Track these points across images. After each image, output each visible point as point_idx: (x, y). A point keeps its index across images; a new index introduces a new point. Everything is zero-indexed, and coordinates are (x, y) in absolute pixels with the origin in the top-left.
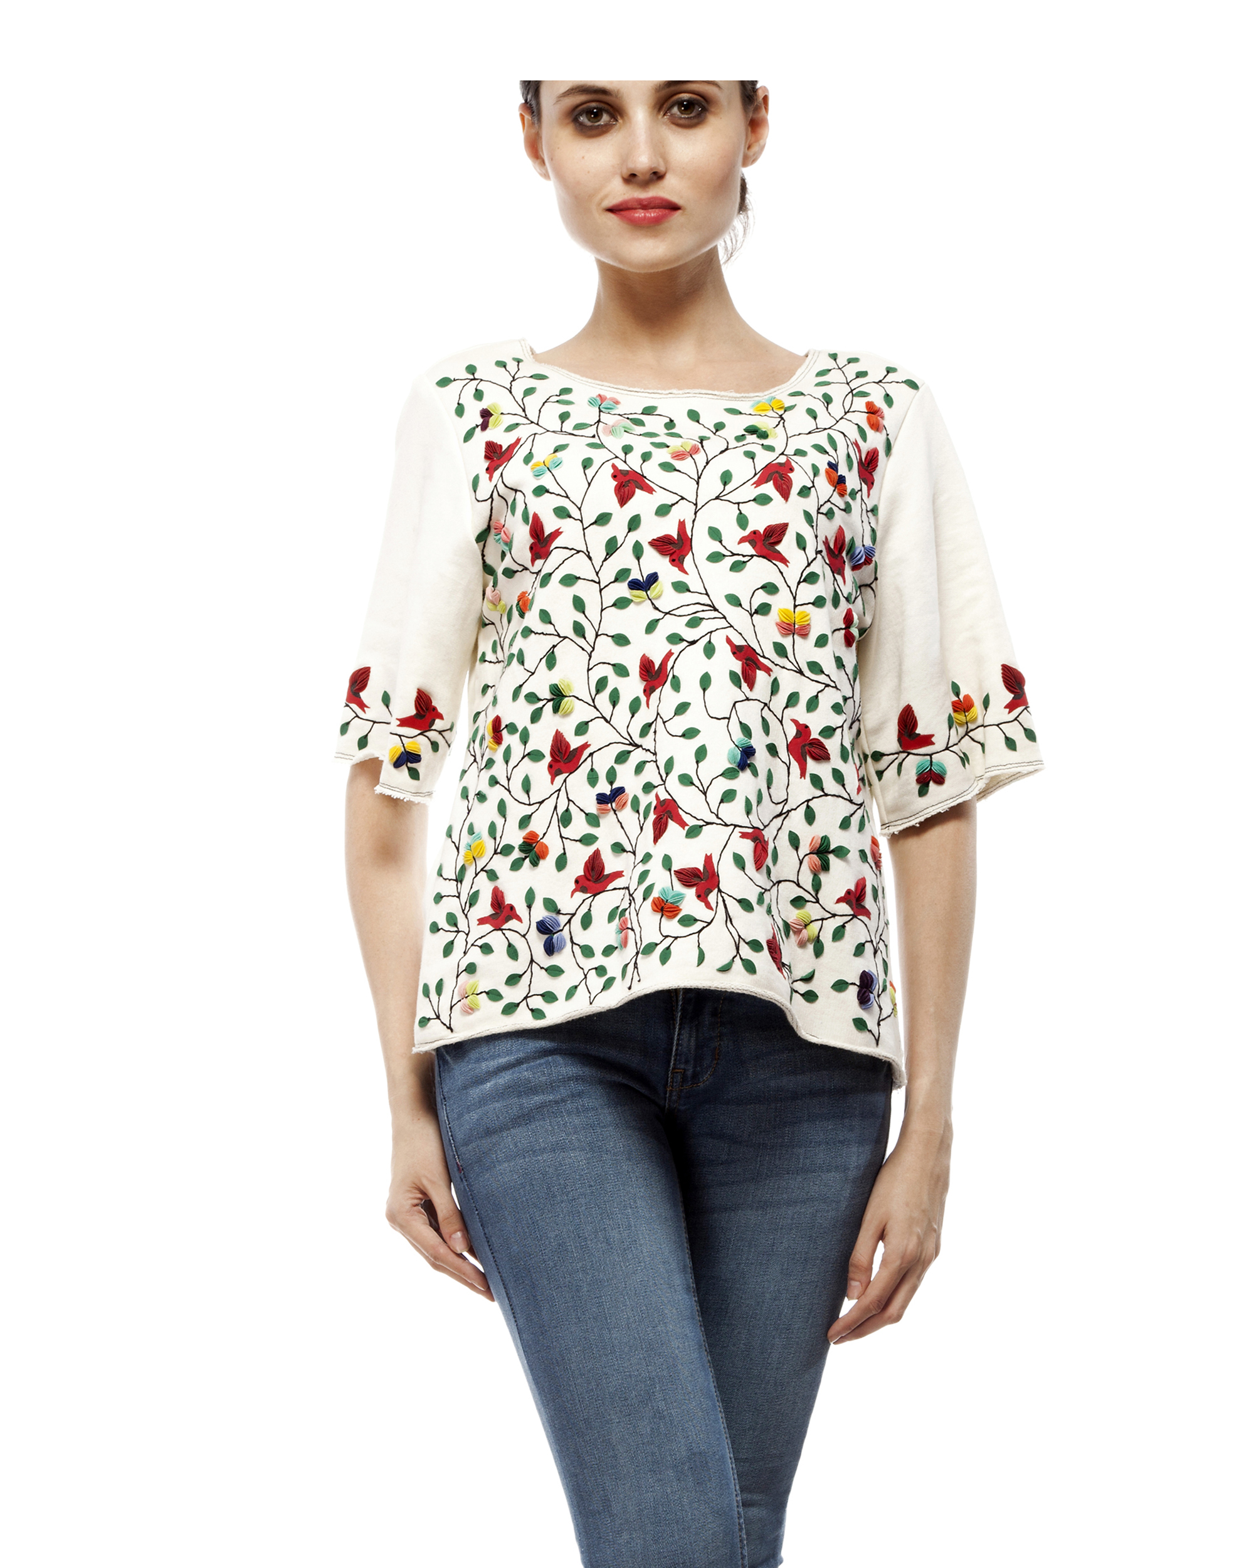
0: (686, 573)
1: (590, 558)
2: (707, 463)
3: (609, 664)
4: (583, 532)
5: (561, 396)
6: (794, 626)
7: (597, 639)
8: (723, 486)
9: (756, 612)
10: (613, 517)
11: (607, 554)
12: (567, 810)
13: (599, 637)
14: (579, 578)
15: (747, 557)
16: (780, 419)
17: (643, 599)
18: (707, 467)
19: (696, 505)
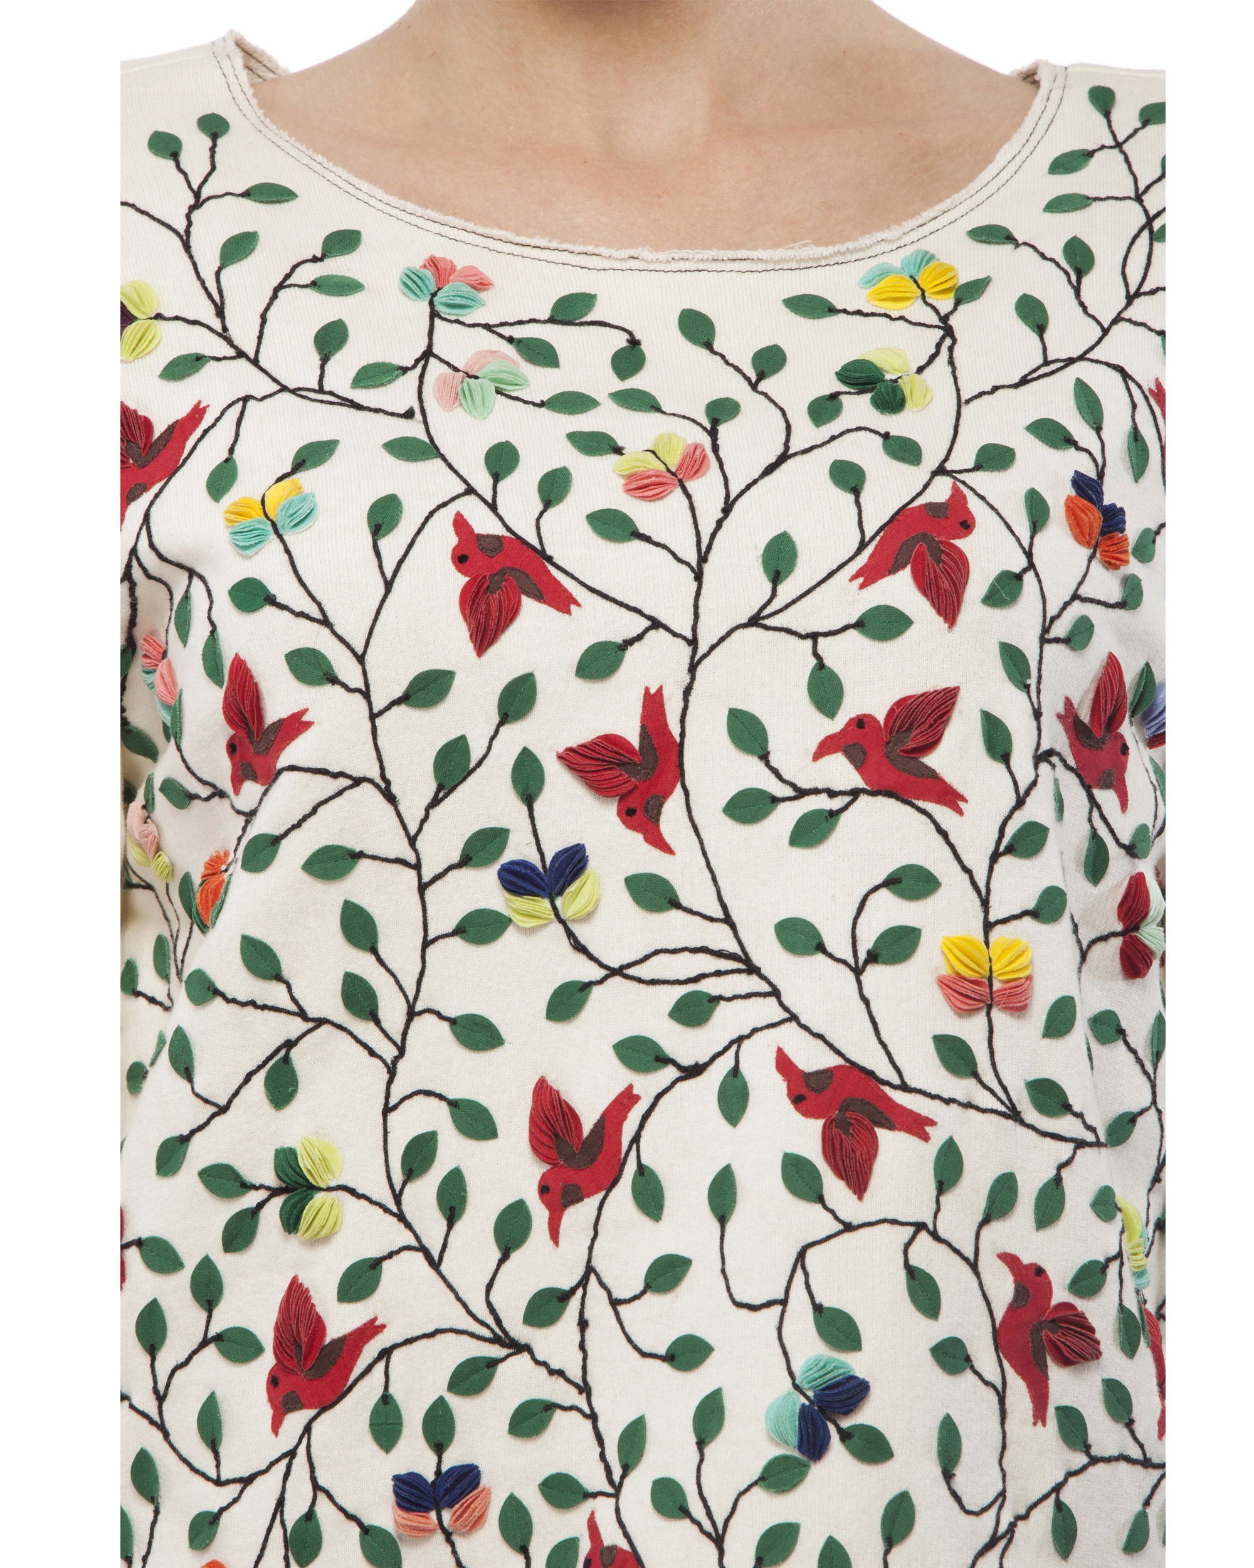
0: (666, 848)
1: (391, 798)
2: (727, 510)
3: (441, 1097)
4: (369, 725)
5: (327, 261)
6: (991, 985)
7: (413, 1025)
8: (769, 586)
9: (873, 957)
10: (457, 683)
11: (440, 787)
12: (310, 1516)
13: (416, 1019)
14: (361, 855)
15: (840, 798)
16: (941, 333)
17: (541, 922)
18: (725, 524)
19: (693, 642)
